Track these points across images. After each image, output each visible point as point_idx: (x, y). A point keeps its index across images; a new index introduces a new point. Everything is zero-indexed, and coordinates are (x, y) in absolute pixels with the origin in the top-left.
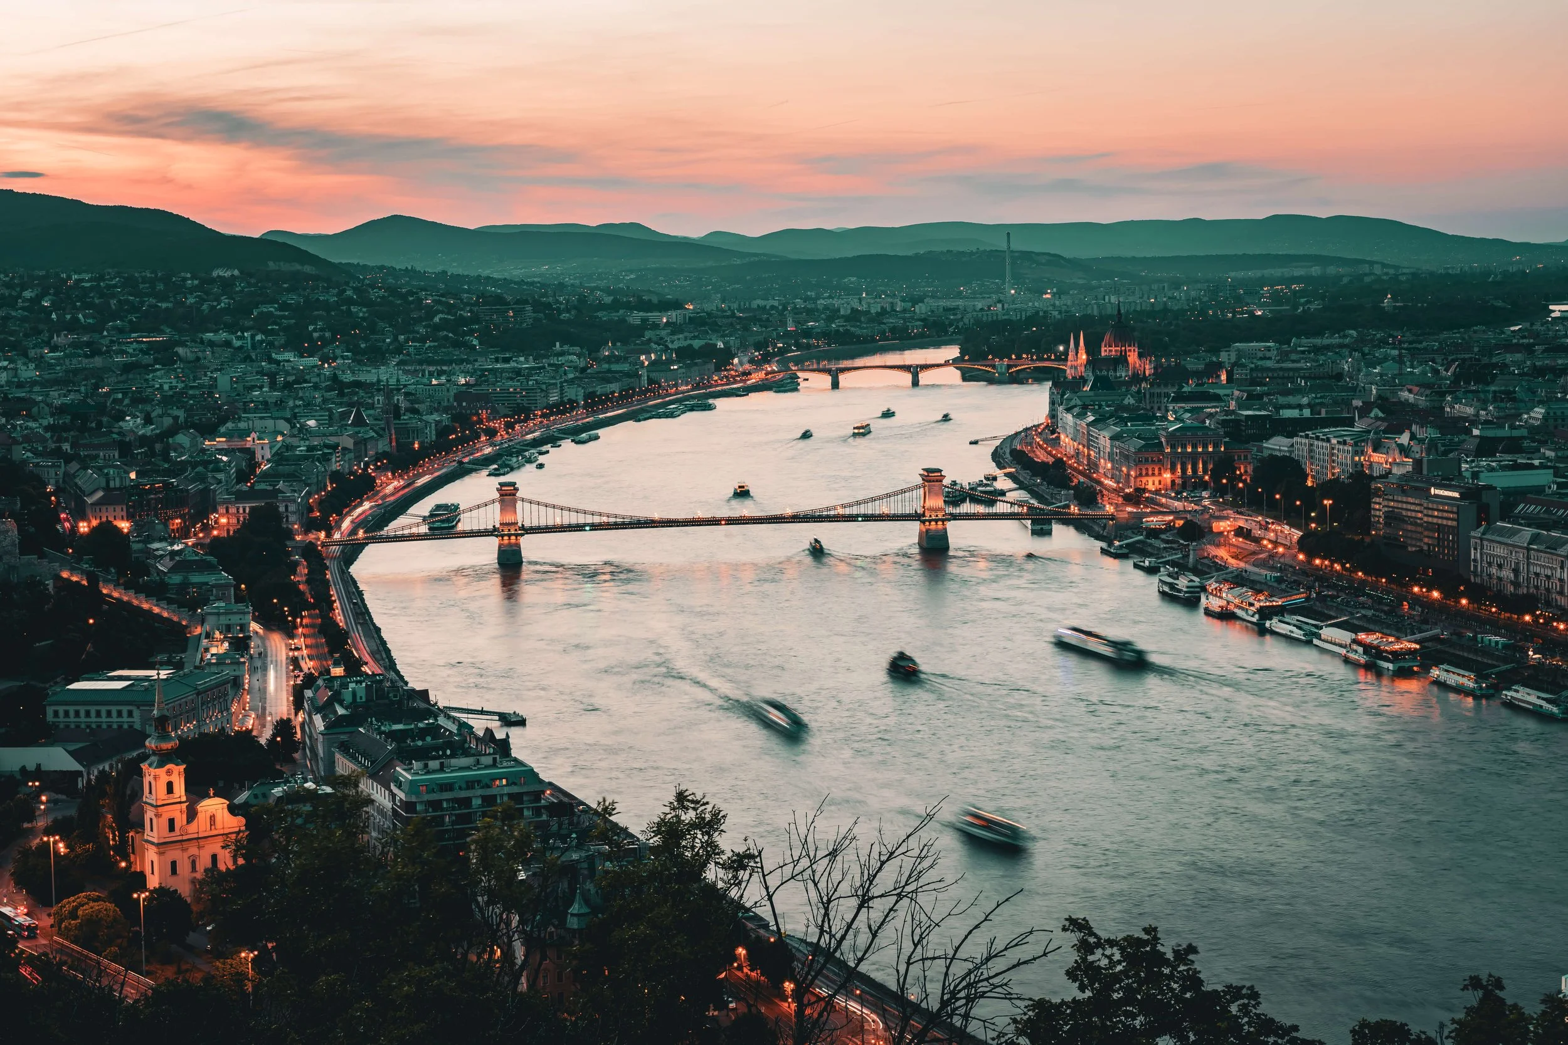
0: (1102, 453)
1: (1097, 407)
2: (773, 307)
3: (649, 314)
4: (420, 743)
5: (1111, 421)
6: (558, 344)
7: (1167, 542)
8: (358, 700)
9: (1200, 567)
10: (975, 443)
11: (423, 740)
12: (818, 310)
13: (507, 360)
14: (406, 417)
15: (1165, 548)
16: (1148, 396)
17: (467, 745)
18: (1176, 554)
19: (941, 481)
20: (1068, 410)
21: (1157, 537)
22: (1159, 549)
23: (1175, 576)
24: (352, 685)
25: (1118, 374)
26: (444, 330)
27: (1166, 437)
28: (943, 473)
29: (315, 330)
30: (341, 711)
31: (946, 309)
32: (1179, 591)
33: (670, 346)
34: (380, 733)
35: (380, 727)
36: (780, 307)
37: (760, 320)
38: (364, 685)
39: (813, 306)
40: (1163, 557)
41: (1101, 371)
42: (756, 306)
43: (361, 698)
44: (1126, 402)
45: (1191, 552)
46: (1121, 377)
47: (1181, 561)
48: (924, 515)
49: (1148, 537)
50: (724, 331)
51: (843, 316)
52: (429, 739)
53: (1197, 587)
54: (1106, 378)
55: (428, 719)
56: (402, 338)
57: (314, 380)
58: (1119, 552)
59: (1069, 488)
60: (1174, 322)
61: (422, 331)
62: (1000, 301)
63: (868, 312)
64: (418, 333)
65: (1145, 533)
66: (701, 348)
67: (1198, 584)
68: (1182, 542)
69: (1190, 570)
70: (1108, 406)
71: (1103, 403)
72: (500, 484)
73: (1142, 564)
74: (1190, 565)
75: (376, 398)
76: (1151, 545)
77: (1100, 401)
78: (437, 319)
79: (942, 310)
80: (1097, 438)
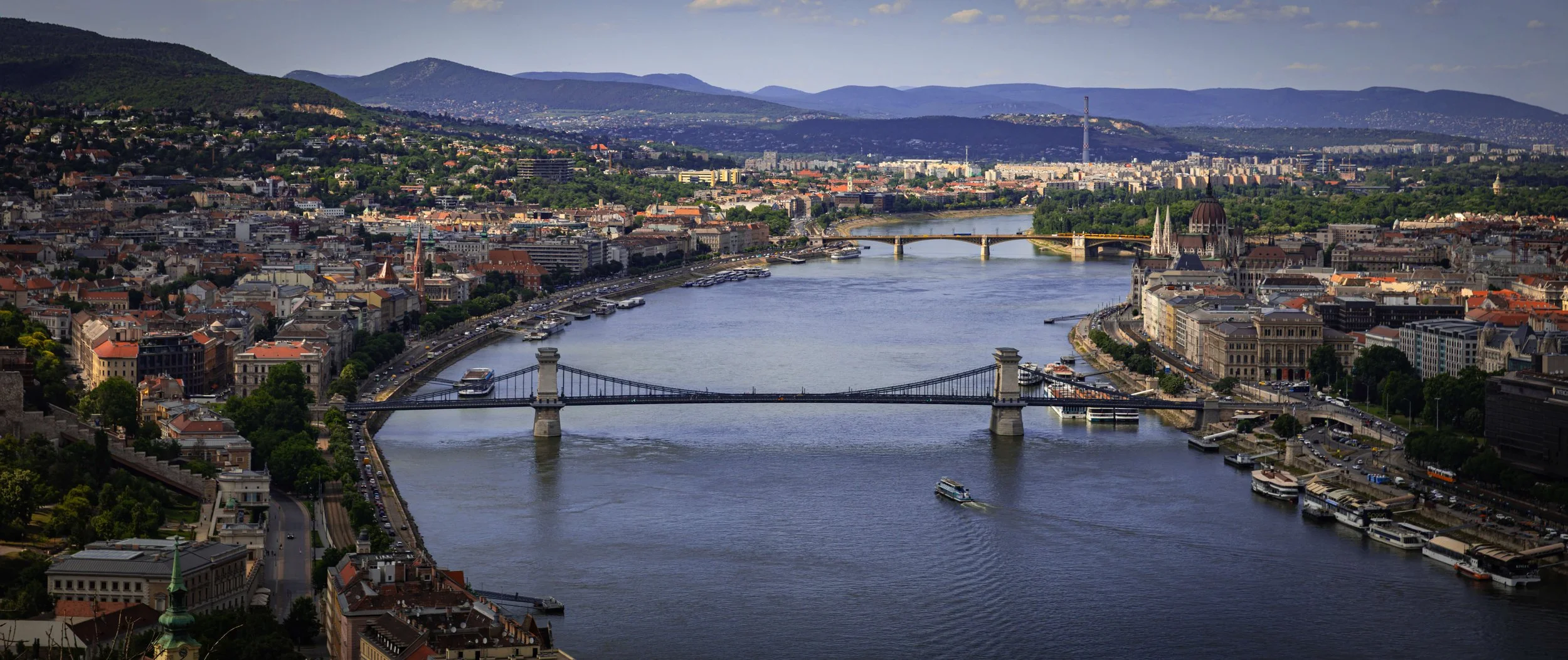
0: (1189, 338)
1: (1184, 288)
2: (832, 169)
3: (701, 172)
4: (454, 630)
5: (1199, 304)
6: (601, 201)
7: (1261, 437)
8: (387, 580)
9: (1297, 466)
10: (1051, 322)
11: (458, 627)
12: (880, 174)
13: (545, 216)
14: (438, 275)
15: (1259, 444)
16: (1238, 277)
17: (505, 634)
18: (1271, 450)
19: (1016, 362)
20: (1152, 290)
21: (1249, 431)
22: (1252, 444)
23: (1271, 474)
24: (380, 564)
25: (1207, 253)
26: (480, 182)
27: (1260, 323)
28: (1019, 354)
29: (341, 178)
30: (368, 592)
31: (1019, 178)
32: (1275, 491)
33: (722, 207)
34: (411, 618)
35: (410, 611)
36: (840, 170)
37: (818, 182)
38: (393, 563)
39: (875, 169)
40: (1256, 453)
41: (1188, 248)
42: (813, 167)
43: (390, 578)
44: (1216, 283)
45: (1288, 449)
46: (1210, 256)
47: (1276, 458)
48: (996, 399)
49: (1240, 431)
50: (779, 193)
51: (907, 181)
52: (464, 626)
53: (1294, 487)
54: (1195, 257)
55: (462, 604)
56: (434, 189)
57: (339, 231)
58: (1210, 446)
59: (1153, 375)
60: (1266, 199)
61: (457, 183)
62: (1076, 170)
63: (934, 177)
64: (452, 184)
65: (1237, 426)
66: (755, 209)
67: (1296, 485)
68: (1277, 437)
69: (1285, 468)
70: (1196, 287)
71: (1191, 284)
72: (540, 350)
73: (1234, 460)
74: (1287, 463)
75: (406, 253)
76: (1243, 440)
77: (1188, 281)
78: (472, 171)
79: (1013, 177)
80: (1185, 321)
